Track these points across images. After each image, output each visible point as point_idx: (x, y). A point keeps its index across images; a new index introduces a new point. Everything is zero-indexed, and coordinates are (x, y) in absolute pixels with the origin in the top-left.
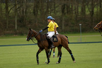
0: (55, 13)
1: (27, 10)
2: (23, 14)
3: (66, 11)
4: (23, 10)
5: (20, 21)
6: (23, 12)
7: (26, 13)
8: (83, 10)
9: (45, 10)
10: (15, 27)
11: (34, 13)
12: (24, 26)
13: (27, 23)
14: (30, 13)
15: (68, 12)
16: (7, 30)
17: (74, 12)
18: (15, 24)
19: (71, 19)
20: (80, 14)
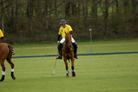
0: (56, 14)
1: (18, 11)
2: (13, 15)
3: (71, 12)
4: (12, 10)
5: (9, 26)
6: (12, 12)
7: (16, 14)
8: (94, 10)
9: (43, 10)
11: (28, 13)
14: (23, 14)
15: (73, 13)
17: (82, 13)
19: (78, 22)
20: (89, 16)
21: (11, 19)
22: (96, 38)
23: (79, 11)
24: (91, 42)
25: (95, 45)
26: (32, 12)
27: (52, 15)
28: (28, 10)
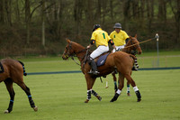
0: (112, 16)
1: (64, 12)
2: (56, 18)
3: (132, 13)
4: (55, 11)
5: (51, 31)
6: (56, 15)
7: (60, 16)
8: (162, 11)
9: (95, 11)
10: (41, 41)
11: (75, 16)
12: (58, 39)
13: (63, 35)
14: (69, 16)
15: (134, 15)
16: (28, 47)
17: (145, 14)
18: (41, 36)
19: (140, 27)
20: (156, 18)
21: (54, 23)
22: (164, 47)
23: (143, 12)
24: (158, 53)
25: (162, 57)
26: (81, 13)
27: (106, 18)
28: (75, 11)
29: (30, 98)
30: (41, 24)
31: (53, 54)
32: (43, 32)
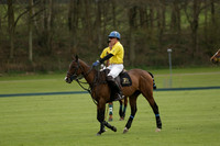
0: (114, 25)
1: (55, 20)
2: (46, 27)
3: (138, 22)
4: (46, 20)
5: (40, 44)
6: (46, 23)
7: (51, 25)
8: (176, 20)
9: (94, 19)
10: (28, 55)
11: (70, 24)
12: (48, 53)
13: (53, 48)
14: (62, 25)
15: (142, 24)
16: (12, 62)
17: (155, 23)
18: (28, 50)
19: (149, 38)
20: (168, 28)
21: (43, 33)
22: (178, 63)
23: (152, 20)
24: (171, 70)
26: (77, 22)
27: (108, 27)
28: (70, 19)
29: (158, 118)
30: (28, 35)
31: (42, 71)
32: (31, 44)
